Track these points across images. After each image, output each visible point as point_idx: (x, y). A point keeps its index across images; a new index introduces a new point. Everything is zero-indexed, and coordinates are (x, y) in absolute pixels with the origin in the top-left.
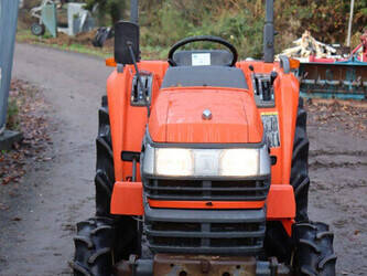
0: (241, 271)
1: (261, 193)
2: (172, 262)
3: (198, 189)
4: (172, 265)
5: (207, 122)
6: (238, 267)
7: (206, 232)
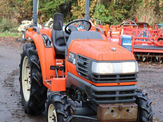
0: (133, 108)
1: (134, 79)
2: (109, 107)
3: (115, 78)
4: (109, 108)
5: (114, 52)
6: (132, 107)
7: (117, 95)
